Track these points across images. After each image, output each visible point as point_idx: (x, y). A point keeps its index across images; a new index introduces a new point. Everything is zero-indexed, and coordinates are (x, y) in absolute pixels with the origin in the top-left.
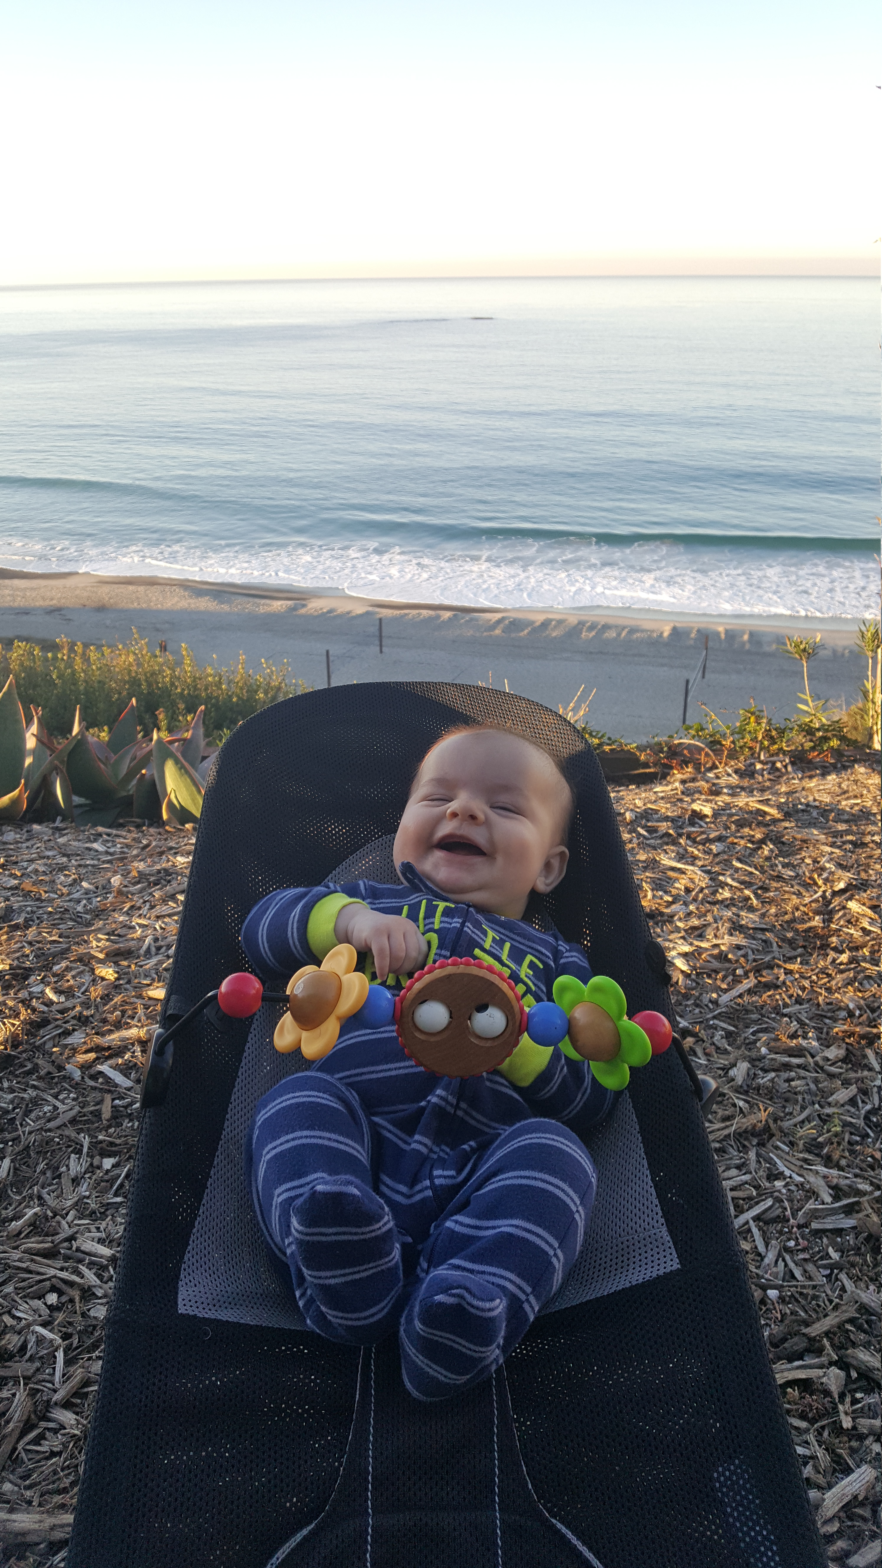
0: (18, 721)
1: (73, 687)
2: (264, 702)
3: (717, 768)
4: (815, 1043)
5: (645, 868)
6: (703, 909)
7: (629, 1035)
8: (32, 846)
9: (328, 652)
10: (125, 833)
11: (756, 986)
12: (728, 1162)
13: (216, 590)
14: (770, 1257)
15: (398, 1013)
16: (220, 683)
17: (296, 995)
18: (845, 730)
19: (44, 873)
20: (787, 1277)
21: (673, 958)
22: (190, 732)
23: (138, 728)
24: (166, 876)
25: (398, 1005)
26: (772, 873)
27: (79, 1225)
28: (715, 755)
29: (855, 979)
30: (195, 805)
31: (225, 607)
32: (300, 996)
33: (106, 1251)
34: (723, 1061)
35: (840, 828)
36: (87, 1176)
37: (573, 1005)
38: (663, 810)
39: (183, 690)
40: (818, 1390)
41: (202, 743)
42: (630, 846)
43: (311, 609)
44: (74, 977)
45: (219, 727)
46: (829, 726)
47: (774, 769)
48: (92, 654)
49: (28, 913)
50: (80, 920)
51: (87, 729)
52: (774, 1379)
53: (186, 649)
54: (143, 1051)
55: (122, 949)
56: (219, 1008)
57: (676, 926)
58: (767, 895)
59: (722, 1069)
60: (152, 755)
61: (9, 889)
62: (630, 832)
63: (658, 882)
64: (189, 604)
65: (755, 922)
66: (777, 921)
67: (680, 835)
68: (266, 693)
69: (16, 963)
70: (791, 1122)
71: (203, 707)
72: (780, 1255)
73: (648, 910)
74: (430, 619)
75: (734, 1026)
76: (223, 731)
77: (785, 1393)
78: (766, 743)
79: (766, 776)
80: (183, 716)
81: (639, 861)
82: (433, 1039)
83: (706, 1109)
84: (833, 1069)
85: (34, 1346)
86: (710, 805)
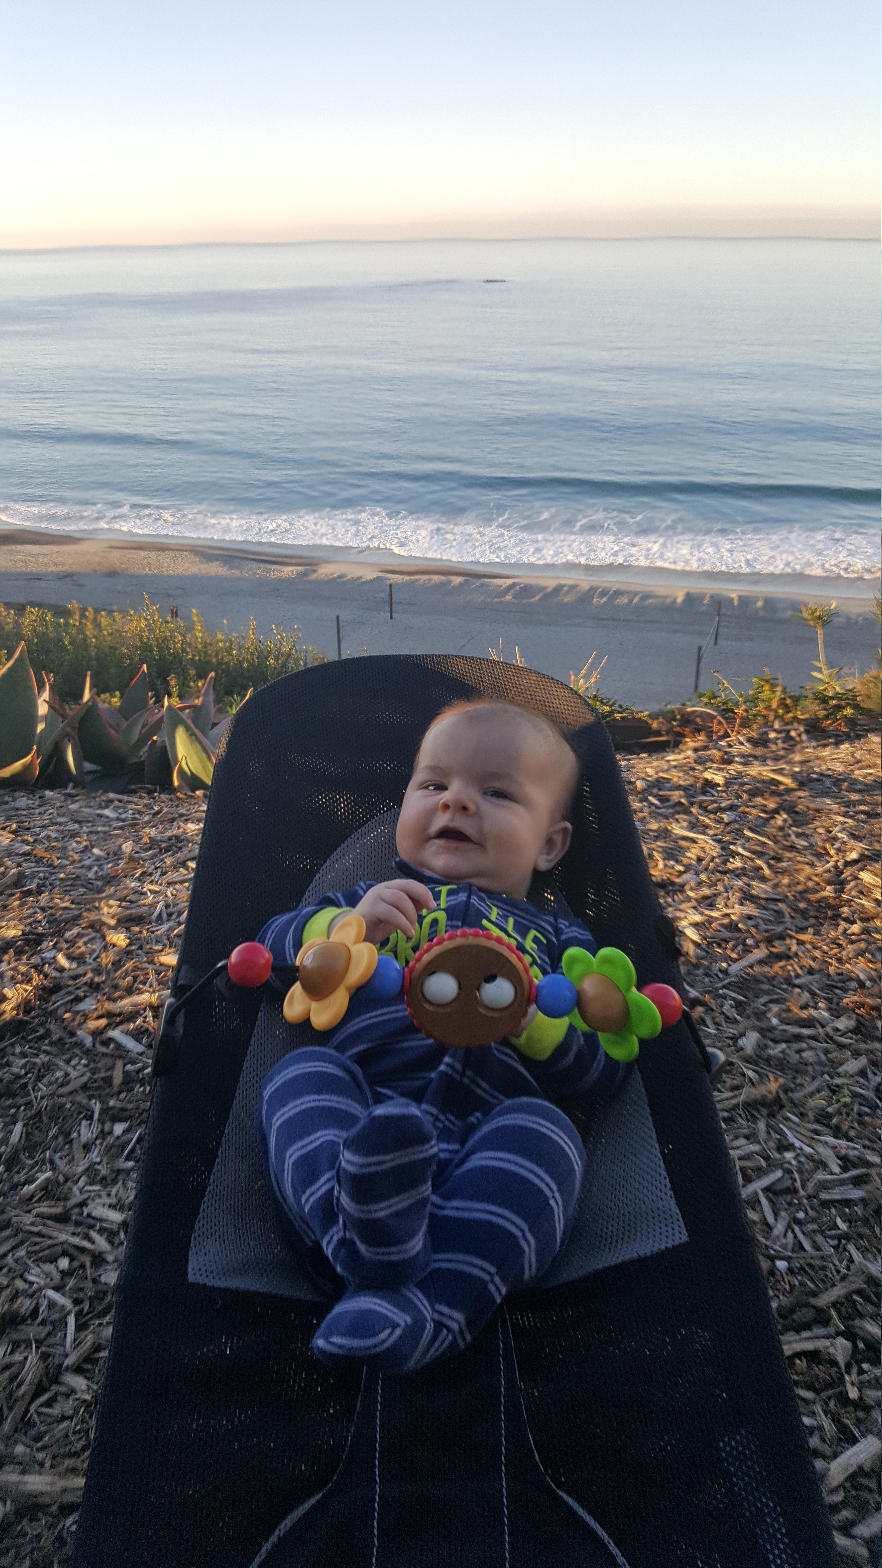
0: (30, 688)
1: (84, 653)
2: (275, 668)
3: (730, 737)
4: (825, 1014)
5: (657, 838)
6: (714, 878)
7: (639, 1007)
8: (45, 812)
9: (338, 617)
10: (136, 800)
11: (768, 957)
12: (737, 1131)
13: (227, 556)
14: (779, 1228)
15: (407, 983)
16: (231, 648)
17: (305, 967)
18: (858, 699)
19: (57, 839)
20: (796, 1249)
21: (684, 928)
22: (201, 699)
23: (150, 694)
24: (177, 843)
25: (407, 978)
26: (785, 843)
27: (90, 1191)
28: (728, 723)
29: (866, 950)
30: (205, 771)
31: (236, 573)
32: (309, 967)
33: (116, 1217)
34: (732, 1031)
35: (853, 798)
36: (98, 1142)
37: (582, 977)
38: (675, 779)
39: (194, 656)
40: (825, 1360)
41: (213, 710)
42: (641, 815)
43: (321, 574)
44: (85, 944)
45: (230, 693)
46: (844, 694)
47: (788, 738)
48: (103, 620)
49: (40, 879)
50: (90, 886)
51: (98, 694)
52: (782, 1351)
53: (197, 615)
54: (155, 1017)
55: (134, 916)
56: (229, 978)
57: (688, 896)
58: (780, 865)
59: (731, 1038)
60: (163, 722)
61: (21, 854)
62: (641, 801)
63: (670, 851)
64: (200, 569)
65: (766, 892)
66: (789, 892)
67: (692, 804)
68: (277, 659)
69: (28, 929)
70: (802, 1094)
71: (213, 674)
72: (789, 1227)
73: (659, 880)
74: (441, 584)
75: (743, 996)
76: (233, 697)
77: (792, 1365)
78: (781, 711)
79: (781, 745)
80: (194, 682)
81: (651, 830)
82: (441, 1011)
83: (716, 1080)
84: (843, 1040)
85: (46, 1311)
86: (721, 773)
